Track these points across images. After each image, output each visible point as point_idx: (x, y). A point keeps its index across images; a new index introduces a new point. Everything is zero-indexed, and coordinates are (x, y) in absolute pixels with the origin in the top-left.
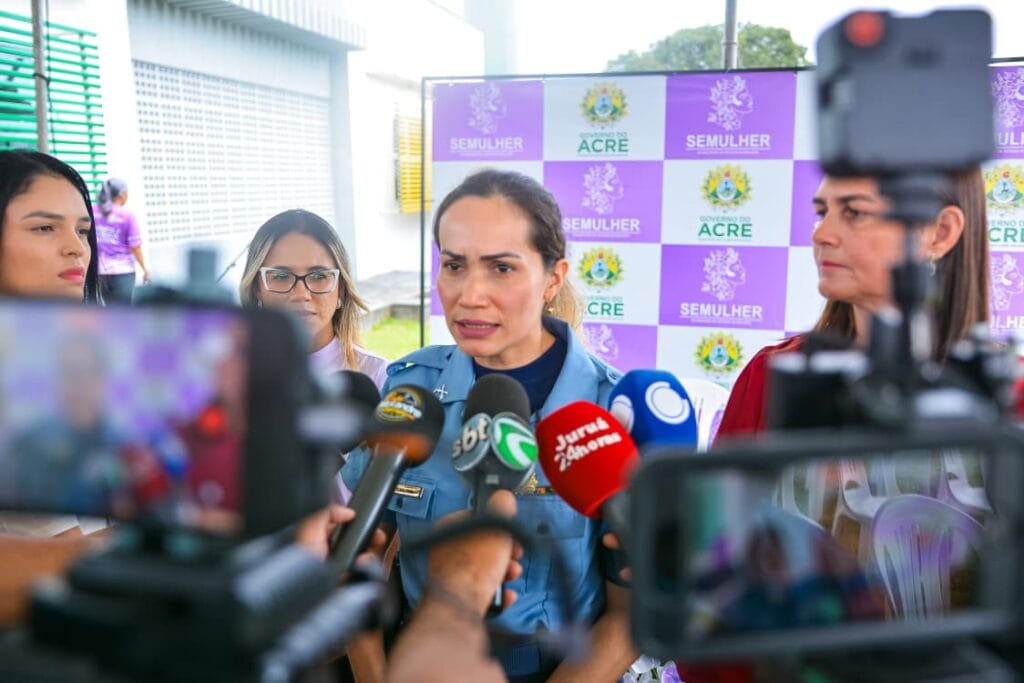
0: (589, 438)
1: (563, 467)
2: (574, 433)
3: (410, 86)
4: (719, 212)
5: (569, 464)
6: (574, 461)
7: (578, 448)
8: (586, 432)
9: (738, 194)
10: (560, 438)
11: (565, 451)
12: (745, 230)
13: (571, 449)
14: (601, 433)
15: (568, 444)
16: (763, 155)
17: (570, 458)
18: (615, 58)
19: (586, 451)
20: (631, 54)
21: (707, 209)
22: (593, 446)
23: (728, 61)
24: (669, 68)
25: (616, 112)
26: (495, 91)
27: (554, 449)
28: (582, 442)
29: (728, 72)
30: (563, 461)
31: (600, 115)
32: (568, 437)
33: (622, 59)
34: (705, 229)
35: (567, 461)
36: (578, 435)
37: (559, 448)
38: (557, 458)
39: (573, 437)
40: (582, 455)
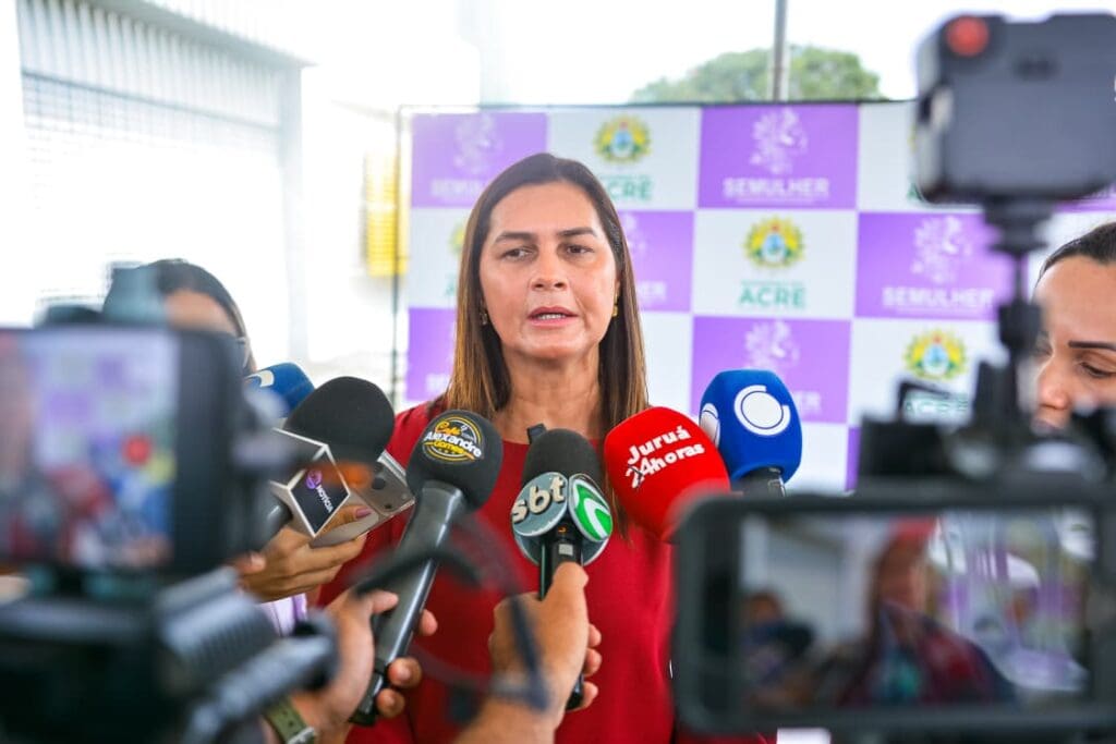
0: (667, 448)
1: (635, 484)
2: (649, 444)
3: (383, 115)
4: (765, 275)
5: (643, 479)
6: (648, 476)
7: (653, 461)
8: (663, 442)
9: (789, 253)
10: (633, 450)
11: (638, 464)
12: (797, 298)
13: (645, 462)
14: (681, 444)
15: (642, 456)
16: (819, 204)
17: (644, 472)
18: (642, 85)
19: (663, 465)
20: (663, 82)
21: (749, 270)
22: (671, 458)
23: (776, 90)
24: (708, 98)
25: (637, 151)
26: (488, 123)
27: (626, 463)
28: (658, 454)
29: (777, 104)
30: (636, 475)
31: (618, 152)
32: (642, 448)
33: (651, 87)
34: (746, 297)
35: (640, 475)
36: (654, 446)
37: (631, 462)
38: (628, 473)
39: (648, 448)
40: (658, 469)
